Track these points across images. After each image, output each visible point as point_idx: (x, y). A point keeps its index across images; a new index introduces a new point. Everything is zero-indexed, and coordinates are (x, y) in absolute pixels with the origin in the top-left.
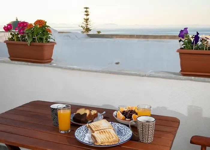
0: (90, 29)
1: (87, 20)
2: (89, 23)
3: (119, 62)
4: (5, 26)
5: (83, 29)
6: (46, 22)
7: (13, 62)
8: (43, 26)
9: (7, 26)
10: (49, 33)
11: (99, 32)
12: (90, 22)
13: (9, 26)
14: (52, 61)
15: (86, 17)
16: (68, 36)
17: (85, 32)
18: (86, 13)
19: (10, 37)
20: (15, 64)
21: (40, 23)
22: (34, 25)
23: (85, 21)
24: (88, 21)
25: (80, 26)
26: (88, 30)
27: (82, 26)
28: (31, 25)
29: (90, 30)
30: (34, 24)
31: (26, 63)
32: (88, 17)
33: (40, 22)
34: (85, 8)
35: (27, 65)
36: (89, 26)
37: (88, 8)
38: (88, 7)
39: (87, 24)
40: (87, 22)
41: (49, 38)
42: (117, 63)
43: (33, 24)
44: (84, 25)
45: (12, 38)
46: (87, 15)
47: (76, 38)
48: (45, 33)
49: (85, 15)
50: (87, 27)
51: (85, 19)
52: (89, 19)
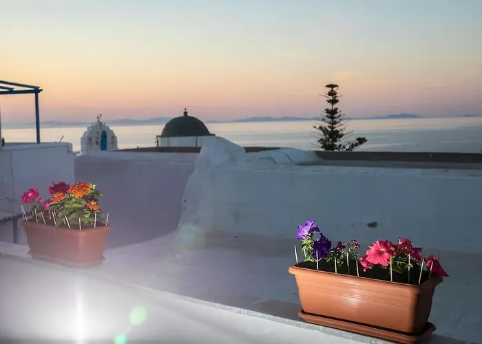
0: (340, 133)
1: (332, 114)
2: (337, 120)
3: (376, 223)
5: (323, 134)
11: (361, 141)
12: (340, 118)
15: (330, 106)
16: (270, 158)
18: (331, 98)
23: (329, 115)
24: (336, 115)
25: (318, 126)
26: (334, 135)
27: (321, 128)
29: (341, 136)
32: (336, 106)
34: (328, 86)
36: (337, 128)
37: (337, 86)
38: (335, 84)
39: (335, 123)
40: (332, 118)
42: (373, 225)
44: (326, 125)
49: (329, 101)
50: (332, 128)
51: (327, 111)
52: (338, 111)
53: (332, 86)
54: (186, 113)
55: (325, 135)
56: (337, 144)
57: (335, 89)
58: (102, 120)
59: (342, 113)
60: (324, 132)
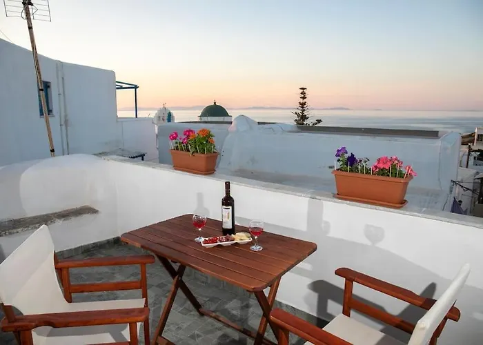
0: (307, 116)
1: (303, 105)
8: (206, 136)
11: (319, 121)
12: (307, 107)
15: (302, 101)
16: (271, 128)
17: (300, 121)
18: (302, 95)
23: (301, 106)
24: (305, 106)
25: (294, 112)
26: (304, 118)
27: (296, 113)
29: (307, 118)
32: (305, 100)
33: (203, 132)
34: (301, 89)
36: (305, 113)
37: (306, 89)
38: (305, 87)
39: (304, 110)
40: (303, 107)
44: (299, 112)
46: (304, 98)
49: (301, 98)
50: (303, 113)
51: (300, 103)
53: (303, 89)
54: (215, 103)
55: (298, 117)
56: (305, 123)
58: (166, 106)
59: (308, 105)
60: (298, 115)
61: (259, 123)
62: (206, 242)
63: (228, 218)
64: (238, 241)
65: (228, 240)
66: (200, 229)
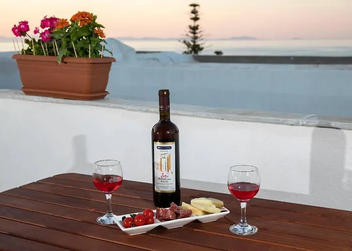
0: (201, 46)
1: (194, 29)
2: (198, 35)
4: (15, 26)
6: (95, 17)
7: (31, 97)
8: (89, 24)
9: (19, 26)
10: (100, 38)
11: (218, 53)
12: (201, 33)
13: (22, 26)
14: (107, 96)
15: (192, 23)
16: (156, 59)
17: (191, 53)
18: (193, 16)
19: (26, 49)
20: (33, 101)
21: (83, 19)
22: (70, 23)
23: (192, 31)
24: (197, 31)
25: (182, 41)
26: (196, 48)
27: (185, 42)
28: (64, 22)
29: (201, 49)
30: (71, 20)
31: (55, 100)
32: (197, 23)
33: (82, 17)
34: (191, 5)
35: (57, 102)
36: (198, 42)
39: (196, 38)
40: (194, 33)
41: (101, 48)
43: (68, 21)
44: (189, 40)
45: (29, 50)
46: (196, 19)
47: (171, 63)
48: (93, 39)
49: (192, 19)
50: (194, 42)
51: (190, 27)
52: (199, 27)
53: (194, 5)
55: (188, 48)
57: (197, 8)
59: (202, 30)
60: (188, 45)
61: (138, 52)
62: (128, 223)
63: (168, 168)
64: (200, 217)
65: (177, 216)
66: (108, 197)
